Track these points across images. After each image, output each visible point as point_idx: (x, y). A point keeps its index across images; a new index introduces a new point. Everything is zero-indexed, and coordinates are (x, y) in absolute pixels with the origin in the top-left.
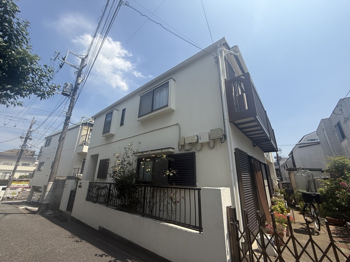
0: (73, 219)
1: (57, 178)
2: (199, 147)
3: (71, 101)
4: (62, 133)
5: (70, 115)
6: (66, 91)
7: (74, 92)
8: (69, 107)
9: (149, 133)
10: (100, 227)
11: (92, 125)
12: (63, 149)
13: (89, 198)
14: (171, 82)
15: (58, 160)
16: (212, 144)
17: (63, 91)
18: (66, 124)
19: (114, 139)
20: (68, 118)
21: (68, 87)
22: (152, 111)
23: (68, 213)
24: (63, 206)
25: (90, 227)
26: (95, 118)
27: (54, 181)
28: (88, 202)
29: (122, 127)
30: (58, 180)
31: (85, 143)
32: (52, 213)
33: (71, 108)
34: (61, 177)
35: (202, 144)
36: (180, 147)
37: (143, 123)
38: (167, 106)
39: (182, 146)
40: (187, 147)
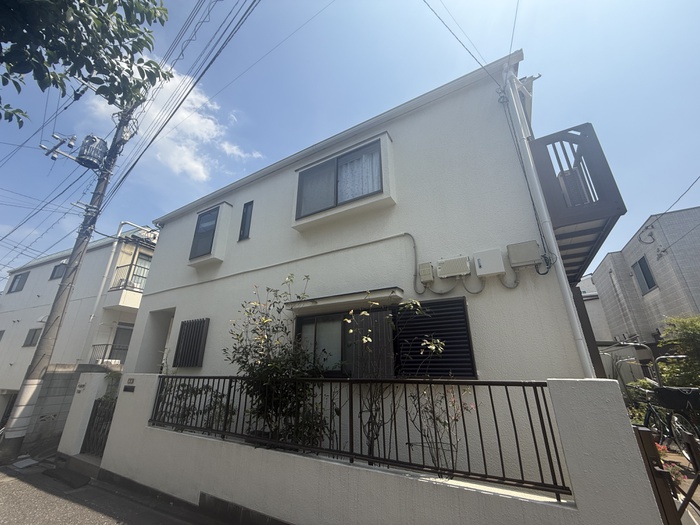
0: (108, 477)
1: (51, 369)
2: (473, 285)
3: (100, 180)
4: (71, 257)
5: (98, 213)
6: (90, 155)
7: (109, 159)
8: (95, 194)
9: (325, 257)
10: (203, 495)
11: (148, 244)
12: (73, 297)
13: (157, 420)
14: (385, 141)
15: (58, 322)
16: (510, 279)
17: (81, 154)
18: (85, 232)
19: (222, 273)
20: (90, 221)
21: (94, 146)
22: (337, 205)
23: (88, 459)
24: (71, 441)
25: (167, 499)
26: (162, 224)
27: (43, 378)
28: (158, 429)
29: (244, 244)
30: (54, 374)
31: (125, 285)
32: (35, 462)
33: (98, 196)
34: (63, 366)
35: (483, 280)
36: (421, 288)
37: (305, 233)
38: (381, 192)
39: (425, 284)
40: (440, 287)
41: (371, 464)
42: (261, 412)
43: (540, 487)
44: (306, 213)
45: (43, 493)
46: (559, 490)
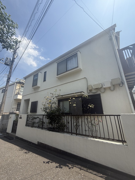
0: (17, 138)
2: (102, 90)
3: (10, 68)
4: (5, 87)
5: (10, 77)
6: (7, 62)
7: (12, 63)
8: (9, 72)
9: (65, 85)
10: (38, 142)
11: (23, 83)
12: (7, 97)
13: (27, 125)
14: (79, 53)
15: (4, 103)
16: (112, 88)
17: (5, 62)
18: (8, 81)
19: (40, 90)
20: (9, 79)
21: (8, 60)
22: (67, 71)
23: (13, 134)
24: (9, 130)
25: (30, 143)
26: (25, 78)
27: (2, 116)
28: (27, 127)
29: (45, 82)
30: (4, 115)
31: (18, 94)
32: (2, 134)
33: (10, 72)
34: (6, 113)
35: (105, 89)
36: (89, 91)
37: (60, 79)
38: (78, 67)
39: (90, 90)
40: (94, 91)
41: (77, 135)
42: (50, 123)
43: (118, 141)
44: (59, 74)
45: (4, 141)
46: (123, 141)
